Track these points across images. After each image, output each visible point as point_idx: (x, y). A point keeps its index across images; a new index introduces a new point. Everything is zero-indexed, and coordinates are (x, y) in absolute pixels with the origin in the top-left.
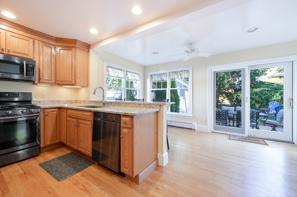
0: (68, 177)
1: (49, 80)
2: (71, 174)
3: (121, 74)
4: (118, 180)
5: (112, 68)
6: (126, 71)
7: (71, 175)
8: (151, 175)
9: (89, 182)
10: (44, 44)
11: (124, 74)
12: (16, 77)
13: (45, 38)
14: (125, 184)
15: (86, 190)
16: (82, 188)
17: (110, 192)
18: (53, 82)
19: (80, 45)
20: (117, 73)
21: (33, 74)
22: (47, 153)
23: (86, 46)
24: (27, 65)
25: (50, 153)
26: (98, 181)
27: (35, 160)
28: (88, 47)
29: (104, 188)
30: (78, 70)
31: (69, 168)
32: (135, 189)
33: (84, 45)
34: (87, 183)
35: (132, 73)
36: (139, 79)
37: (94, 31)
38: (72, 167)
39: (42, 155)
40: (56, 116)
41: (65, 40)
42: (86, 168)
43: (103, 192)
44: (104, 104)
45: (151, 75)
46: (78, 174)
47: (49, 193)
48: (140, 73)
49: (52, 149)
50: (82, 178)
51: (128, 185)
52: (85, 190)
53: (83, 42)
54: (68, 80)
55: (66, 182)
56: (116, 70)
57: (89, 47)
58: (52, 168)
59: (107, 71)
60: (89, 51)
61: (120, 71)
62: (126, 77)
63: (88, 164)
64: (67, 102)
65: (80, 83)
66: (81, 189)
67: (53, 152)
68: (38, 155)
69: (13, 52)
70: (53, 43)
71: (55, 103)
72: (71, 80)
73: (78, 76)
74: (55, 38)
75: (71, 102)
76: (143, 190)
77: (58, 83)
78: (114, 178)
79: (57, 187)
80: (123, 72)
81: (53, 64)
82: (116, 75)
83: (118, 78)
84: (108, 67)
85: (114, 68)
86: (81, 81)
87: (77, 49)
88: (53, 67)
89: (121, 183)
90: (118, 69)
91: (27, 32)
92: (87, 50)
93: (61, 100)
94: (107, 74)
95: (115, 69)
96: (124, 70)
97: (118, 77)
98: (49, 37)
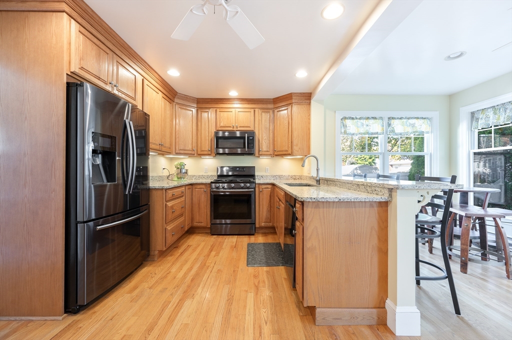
0: (256, 265)
1: (268, 151)
2: (261, 264)
3: (375, 127)
4: (296, 300)
5: (353, 119)
6: (389, 118)
7: (259, 265)
8: (350, 329)
9: (266, 282)
10: (263, 111)
11: (383, 126)
12: (239, 151)
13: (263, 104)
14: (298, 311)
15: (257, 288)
16: (256, 284)
17: (275, 306)
18: (272, 153)
19: (298, 98)
20: (365, 126)
21: (253, 146)
22: (260, 235)
23: (306, 96)
24: (248, 137)
25: (263, 236)
26: (274, 287)
27: (248, 239)
28: (307, 97)
29: (272, 298)
30: (295, 134)
31: (263, 258)
32: (305, 327)
33: (302, 96)
34: (264, 282)
35: (405, 120)
36: (429, 129)
37: (301, 74)
38: (267, 258)
39: (256, 235)
40: (270, 194)
41: (281, 98)
42: (278, 266)
43: (268, 301)
44: (318, 181)
45: (473, 114)
46: (265, 269)
47: (234, 271)
48: (435, 115)
49: (268, 233)
50: (265, 274)
51: (301, 314)
52: (256, 286)
53: (300, 93)
54: (284, 149)
55: (251, 270)
56: (362, 121)
57: (310, 96)
58: (252, 251)
59: (344, 125)
60: (310, 103)
61: (371, 121)
62: (388, 130)
63: (283, 263)
64: (290, 178)
65: (298, 151)
66: (254, 284)
67: (266, 236)
68: (253, 235)
69: (240, 127)
70: (271, 106)
71: (276, 178)
72: (287, 149)
73: (295, 142)
74: (272, 100)
75: (294, 177)
76: (314, 336)
77: (276, 153)
78: (294, 294)
79: (242, 270)
80: (380, 121)
81: (271, 131)
82: (362, 130)
83: (367, 136)
84: (345, 118)
85: (356, 118)
86: (300, 149)
87: (293, 106)
88: (271, 136)
89: (294, 306)
90: (368, 118)
91: (249, 104)
92: (308, 101)
93: (284, 175)
94: (343, 131)
95: (360, 119)
96: (381, 118)
97: (368, 133)
98: (267, 101)
